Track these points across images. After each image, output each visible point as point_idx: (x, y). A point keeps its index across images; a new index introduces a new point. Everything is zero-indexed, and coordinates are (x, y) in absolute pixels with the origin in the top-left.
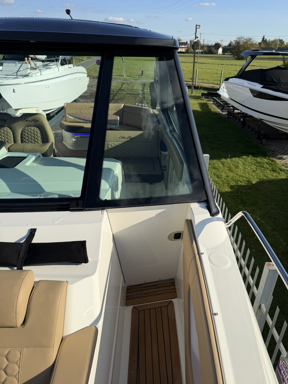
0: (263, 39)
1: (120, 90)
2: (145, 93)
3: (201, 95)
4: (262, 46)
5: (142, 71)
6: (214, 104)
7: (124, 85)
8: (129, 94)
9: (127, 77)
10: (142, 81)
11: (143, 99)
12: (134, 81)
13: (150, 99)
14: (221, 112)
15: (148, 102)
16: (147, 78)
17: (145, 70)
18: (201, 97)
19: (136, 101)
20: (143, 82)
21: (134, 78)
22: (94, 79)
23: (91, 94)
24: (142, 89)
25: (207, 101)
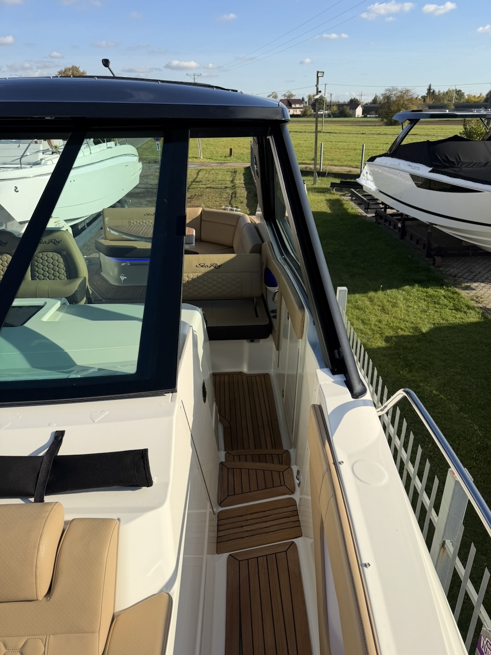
0: (429, 89)
1: (194, 181)
2: (236, 186)
3: (330, 185)
4: (429, 101)
5: (231, 150)
6: (352, 200)
7: (200, 173)
8: (210, 188)
9: (205, 160)
10: (231, 166)
11: (234, 195)
12: (217, 166)
13: (245, 196)
14: (365, 214)
15: (242, 200)
16: (238, 161)
17: (235, 147)
18: (330, 190)
19: (223, 199)
20: (232, 168)
21: (217, 161)
22: (151, 165)
23: (146, 189)
24: (231, 179)
25: (341, 195)
